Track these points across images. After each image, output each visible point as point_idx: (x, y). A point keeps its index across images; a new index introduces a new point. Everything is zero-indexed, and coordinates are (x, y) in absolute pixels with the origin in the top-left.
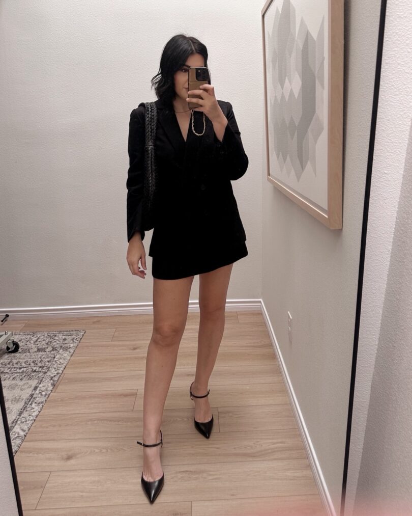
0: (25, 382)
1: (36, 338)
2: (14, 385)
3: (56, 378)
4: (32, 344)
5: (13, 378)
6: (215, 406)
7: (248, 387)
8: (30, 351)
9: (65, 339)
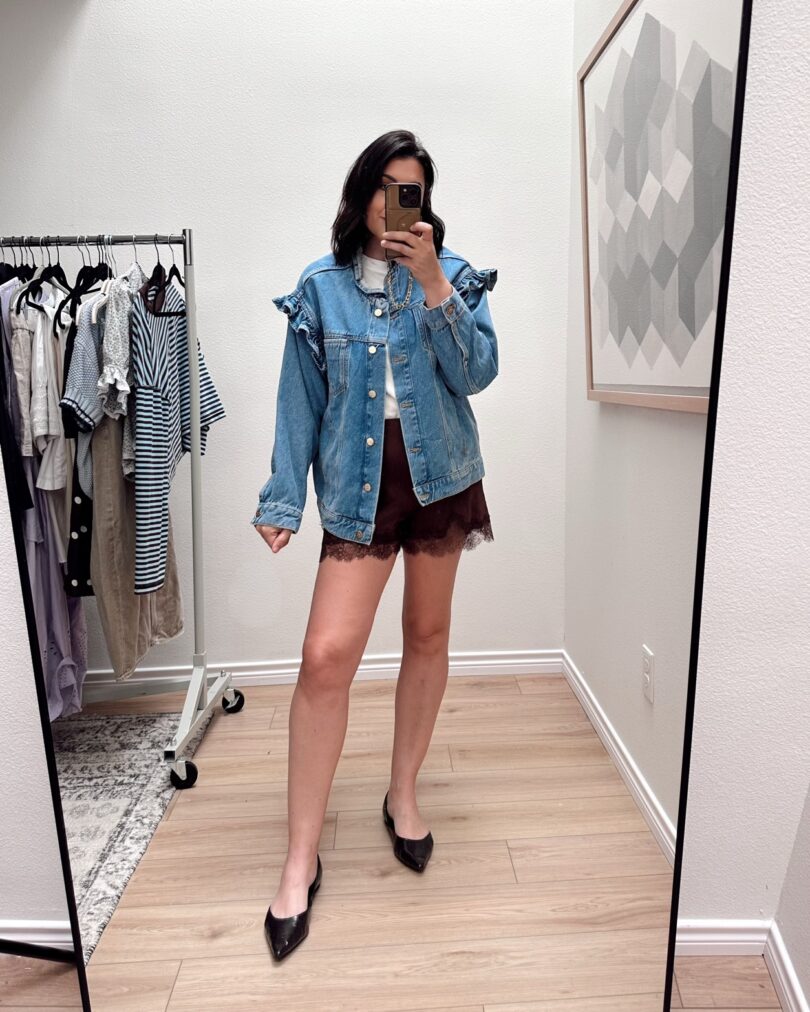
0: (104, 803)
1: (115, 726)
2: (82, 808)
3: (167, 795)
4: (108, 737)
5: (79, 796)
6: (501, 838)
7: (560, 805)
8: (106, 748)
9: (175, 727)
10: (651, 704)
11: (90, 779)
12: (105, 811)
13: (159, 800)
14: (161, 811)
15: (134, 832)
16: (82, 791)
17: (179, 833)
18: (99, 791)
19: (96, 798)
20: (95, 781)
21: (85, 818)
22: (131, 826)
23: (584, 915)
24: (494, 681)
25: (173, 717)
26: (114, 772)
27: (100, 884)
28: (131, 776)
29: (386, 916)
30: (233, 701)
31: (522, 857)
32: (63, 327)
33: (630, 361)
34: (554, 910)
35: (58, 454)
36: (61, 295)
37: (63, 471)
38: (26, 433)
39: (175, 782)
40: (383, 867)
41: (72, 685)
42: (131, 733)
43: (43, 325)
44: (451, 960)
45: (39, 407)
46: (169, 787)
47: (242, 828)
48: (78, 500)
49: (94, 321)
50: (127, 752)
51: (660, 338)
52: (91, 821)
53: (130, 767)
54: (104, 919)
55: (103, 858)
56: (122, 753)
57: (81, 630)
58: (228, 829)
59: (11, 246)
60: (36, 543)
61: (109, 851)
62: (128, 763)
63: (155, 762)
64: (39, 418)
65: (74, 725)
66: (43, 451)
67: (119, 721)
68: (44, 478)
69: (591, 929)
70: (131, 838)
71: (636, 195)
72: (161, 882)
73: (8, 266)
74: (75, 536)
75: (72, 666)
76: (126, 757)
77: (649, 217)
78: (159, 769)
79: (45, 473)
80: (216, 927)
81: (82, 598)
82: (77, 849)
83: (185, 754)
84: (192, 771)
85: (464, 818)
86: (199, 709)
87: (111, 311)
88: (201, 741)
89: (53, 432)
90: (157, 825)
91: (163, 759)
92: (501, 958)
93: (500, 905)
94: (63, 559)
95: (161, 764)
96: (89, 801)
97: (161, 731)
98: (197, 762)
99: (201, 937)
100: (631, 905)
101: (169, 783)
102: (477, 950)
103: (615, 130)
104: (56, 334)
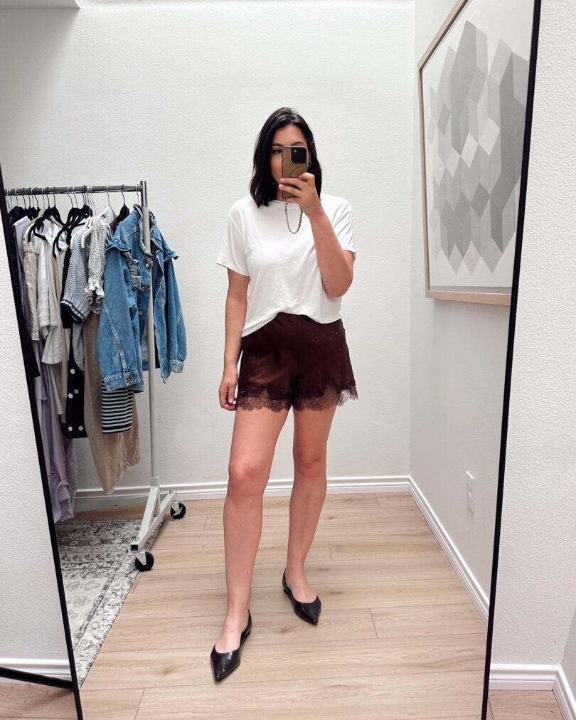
0: (89, 581)
1: (97, 528)
2: (75, 584)
3: (133, 575)
4: (92, 536)
5: (73, 576)
6: (366, 607)
7: (408, 584)
8: (91, 543)
9: (138, 529)
10: (473, 513)
11: (80, 564)
12: (90, 586)
13: (127, 579)
14: (128, 587)
15: (111, 600)
16: (75, 572)
17: (141, 602)
18: (86, 573)
19: (84, 577)
20: (83, 565)
21: (77, 591)
22: (109, 597)
23: (424, 661)
24: (360, 497)
25: (137, 521)
26: (96, 559)
27: (88, 636)
28: (108, 562)
29: (286, 660)
30: (178, 511)
31: (381, 620)
32: (60, 250)
33: (456, 269)
34: (403, 658)
35: (57, 339)
36: (57, 229)
37: (59, 351)
38: (34, 325)
39: (139, 566)
40: (283, 626)
41: (67, 500)
42: (108, 533)
43: (45, 249)
44: (330, 691)
45: (43, 306)
46: (134, 570)
47: (184, 598)
48: (73, 371)
49: (83, 246)
50: (105, 545)
51: (478, 253)
52: (80, 593)
53: (107, 556)
54: (91, 660)
55: (90, 618)
56: (101, 546)
57: (73, 461)
58: (176, 599)
59: (23, 195)
60: (42, 401)
61: (94, 613)
62: (106, 553)
63: (125, 553)
64: (43, 314)
65: (68, 527)
66: (46, 337)
67: (99, 525)
68: (47, 356)
69: (429, 671)
70: (109, 605)
71: (460, 151)
72: (130, 635)
73: (21, 208)
74: (71, 396)
75: (67, 486)
76: (104, 549)
77: (469, 166)
78: (127, 557)
79: (47, 352)
80: (168, 666)
81: (74, 439)
82: (72, 612)
83: (145, 547)
84: (150, 559)
85: (340, 593)
86: (154, 516)
87: (94, 239)
88: (156, 538)
89: (53, 323)
90: (126, 596)
91: (130, 551)
92: (366, 690)
93: (365, 653)
94: (61, 412)
95: (129, 554)
96: (80, 580)
97: (128, 531)
98: (153, 553)
99: (158, 672)
100: (459, 654)
101: (134, 567)
102: (349, 685)
103: (444, 105)
104: (54, 256)
